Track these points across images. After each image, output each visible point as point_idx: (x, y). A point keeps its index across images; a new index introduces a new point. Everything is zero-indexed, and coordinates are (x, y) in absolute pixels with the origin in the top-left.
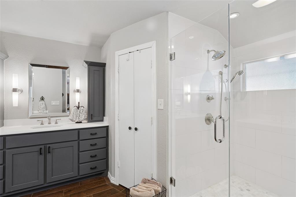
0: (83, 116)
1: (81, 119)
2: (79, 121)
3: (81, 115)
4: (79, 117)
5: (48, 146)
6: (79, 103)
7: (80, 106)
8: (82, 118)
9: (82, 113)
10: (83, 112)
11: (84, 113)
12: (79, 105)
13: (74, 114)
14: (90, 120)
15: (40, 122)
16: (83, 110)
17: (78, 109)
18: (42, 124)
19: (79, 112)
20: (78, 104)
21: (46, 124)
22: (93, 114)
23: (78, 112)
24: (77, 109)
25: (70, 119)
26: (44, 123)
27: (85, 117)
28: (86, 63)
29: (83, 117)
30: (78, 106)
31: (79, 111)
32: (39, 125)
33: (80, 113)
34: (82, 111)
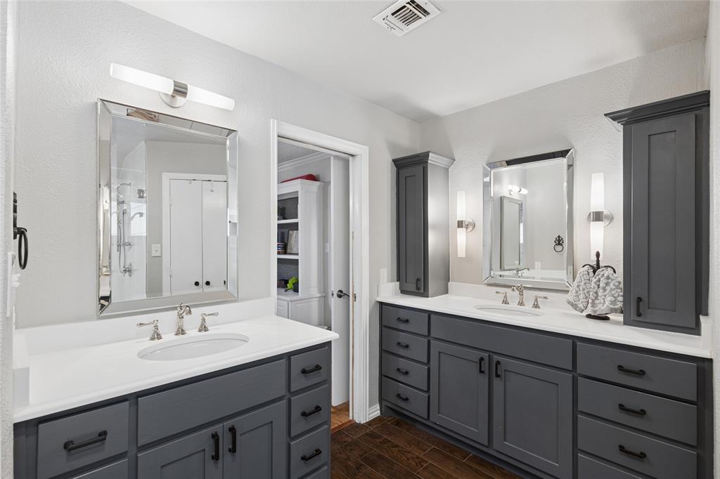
0: (610, 297)
1: (601, 309)
2: (595, 311)
3: (600, 294)
4: (593, 300)
5: (496, 358)
6: (598, 255)
7: (601, 264)
8: (605, 306)
9: (604, 289)
10: (607, 284)
11: (611, 290)
12: (598, 261)
13: (581, 289)
14: (634, 317)
15: (501, 297)
16: (608, 278)
17: (594, 272)
18: (505, 302)
19: (595, 283)
20: (596, 259)
21: (513, 305)
22: (645, 298)
23: (592, 284)
24: (591, 274)
25: (569, 302)
26: (509, 300)
27: (613, 303)
28: (614, 119)
29: (607, 303)
30: (594, 263)
31: (594, 280)
32: (499, 304)
33: (599, 286)
34: (606, 281)
